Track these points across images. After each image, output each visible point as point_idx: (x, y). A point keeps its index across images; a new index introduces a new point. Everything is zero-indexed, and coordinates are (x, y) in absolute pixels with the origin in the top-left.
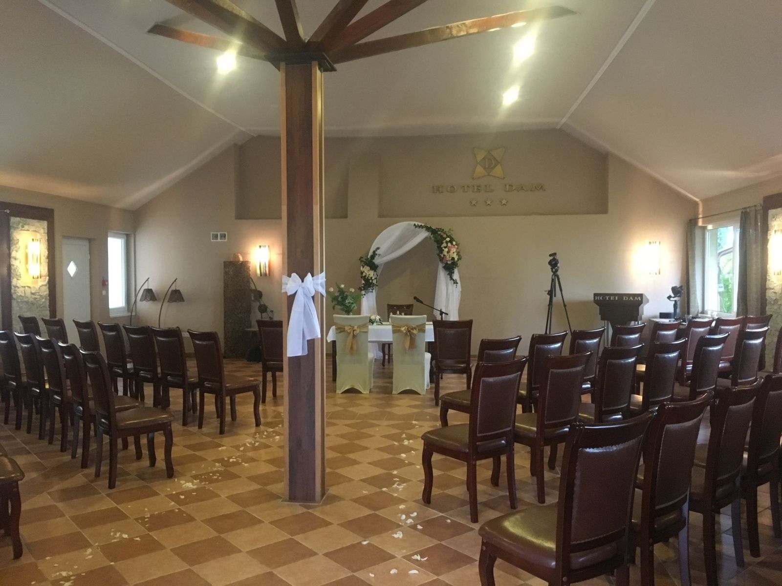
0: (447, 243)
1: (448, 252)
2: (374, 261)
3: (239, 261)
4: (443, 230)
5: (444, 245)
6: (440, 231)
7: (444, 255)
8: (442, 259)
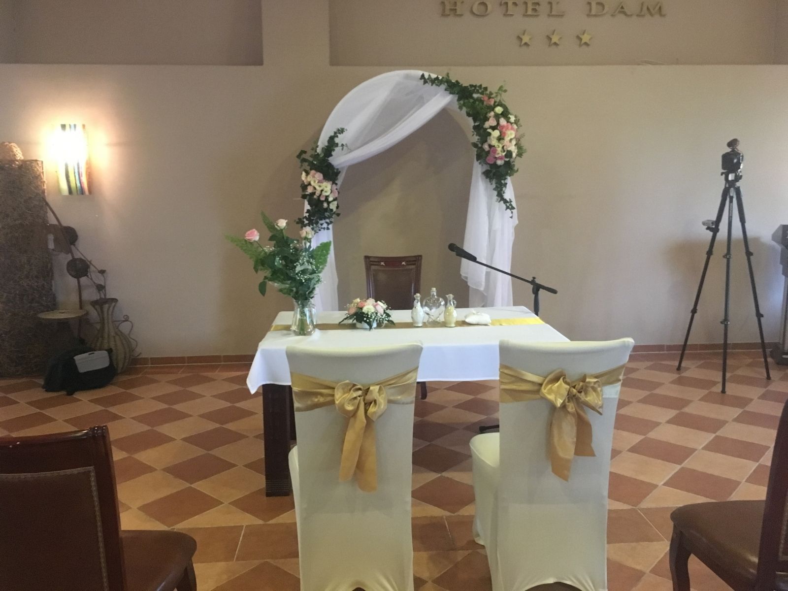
0: (497, 117)
1: (500, 139)
2: (331, 159)
3: (13, 161)
4: (486, 89)
5: (492, 122)
6: (478, 92)
7: (490, 146)
8: (482, 155)
